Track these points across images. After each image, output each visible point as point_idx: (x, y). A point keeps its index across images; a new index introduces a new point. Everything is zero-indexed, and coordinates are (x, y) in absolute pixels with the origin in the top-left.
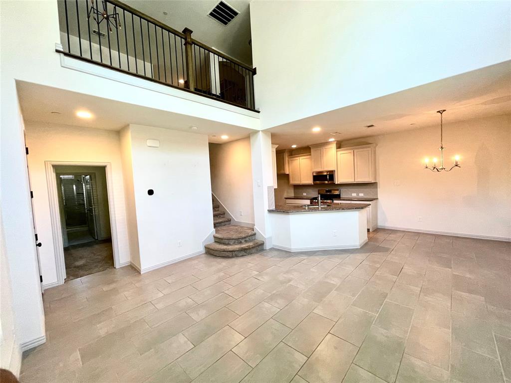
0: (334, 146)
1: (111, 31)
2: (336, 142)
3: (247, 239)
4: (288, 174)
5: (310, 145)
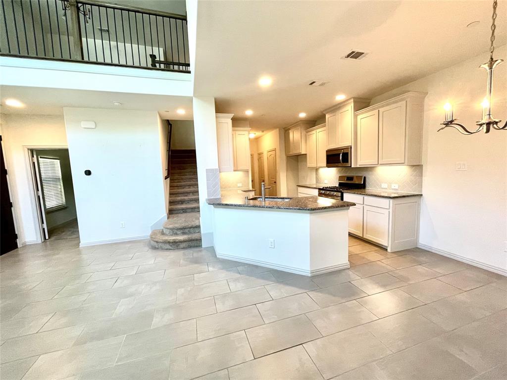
0: (350, 107)
1: (87, 23)
2: (352, 100)
3: (186, 231)
4: (306, 154)
5: (324, 111)
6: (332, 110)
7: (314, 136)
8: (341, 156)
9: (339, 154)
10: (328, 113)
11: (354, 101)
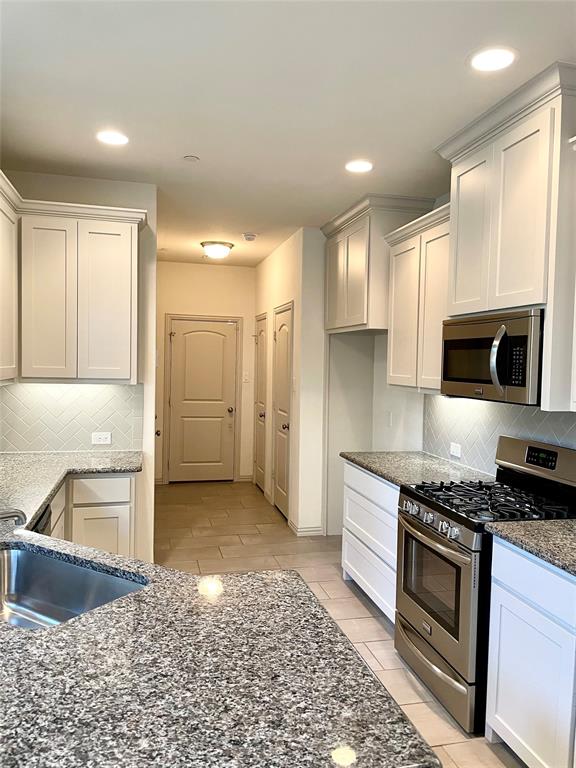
0: (548, 115)
4: (385, 332)
5: (443, 147)
6: (476, 140)
7: (414, 257)
8: (494, 350)
9: (488, 343)
10: (456, 154)
11: (562, 87)
